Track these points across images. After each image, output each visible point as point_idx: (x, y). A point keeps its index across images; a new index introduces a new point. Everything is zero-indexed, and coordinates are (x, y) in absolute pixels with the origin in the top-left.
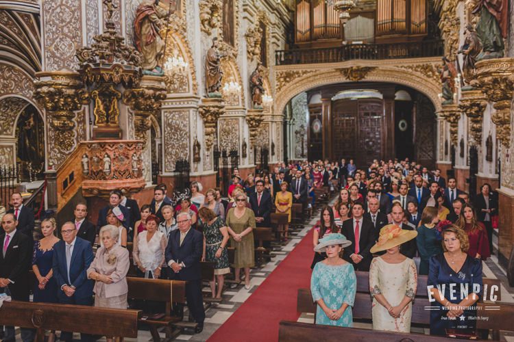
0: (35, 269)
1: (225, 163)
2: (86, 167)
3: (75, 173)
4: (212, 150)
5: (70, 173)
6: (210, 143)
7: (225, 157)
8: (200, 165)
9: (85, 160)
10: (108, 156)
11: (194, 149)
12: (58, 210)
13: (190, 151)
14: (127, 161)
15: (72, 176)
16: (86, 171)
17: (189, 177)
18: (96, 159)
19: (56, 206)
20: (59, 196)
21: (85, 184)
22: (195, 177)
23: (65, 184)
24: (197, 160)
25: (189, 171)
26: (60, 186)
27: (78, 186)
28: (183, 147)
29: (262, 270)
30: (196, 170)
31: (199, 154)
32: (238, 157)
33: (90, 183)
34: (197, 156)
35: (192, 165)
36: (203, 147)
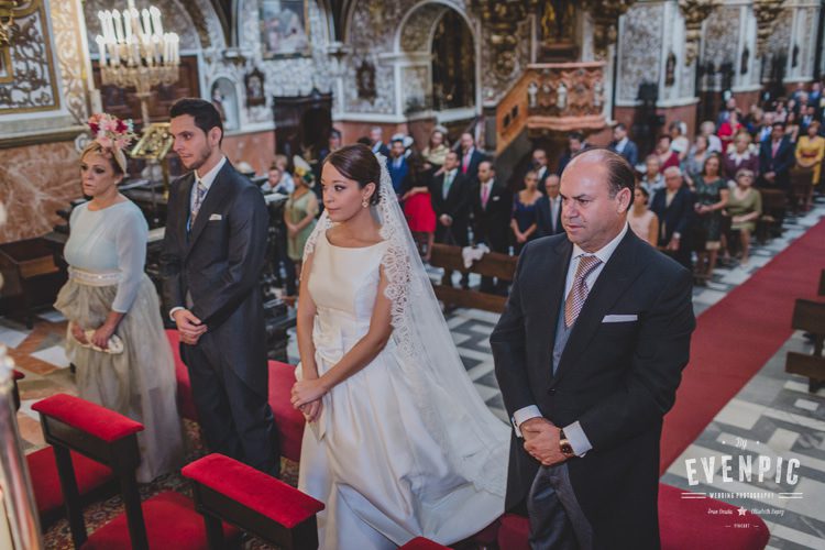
0: (514, 224)
1: (711, 84)
2: (533, 99)
3: (520, 107)
4: (693, 65)
5: (513, 106)
6: (691, 55)
7: (712, 74)
8: (674, 90)
9: (533, 90)
10: (564, 85)
11: (668, 66)
12: (496, 154)
13: (660, 68)
14: (586, 92)
15: (515, 111)
16: (533, 105)
17: (655, 108)
18: (546, 89)
19: (494, 148)
20: (498, 135)
21: (533, 122)
22: (664, 108)
23: (506, 120)
24: (670, 82)
25: (655, 99)
26: (500, 123)
27: (522, 124)
28: (651, 62)
29: (767, 247)
30: (667, 97)
31: (673, 72)
32: (732, 74)
33: (538, 121)
34: (670, 76)
35: (662, 89)
36: (681, 60)
